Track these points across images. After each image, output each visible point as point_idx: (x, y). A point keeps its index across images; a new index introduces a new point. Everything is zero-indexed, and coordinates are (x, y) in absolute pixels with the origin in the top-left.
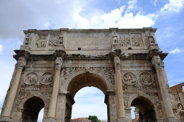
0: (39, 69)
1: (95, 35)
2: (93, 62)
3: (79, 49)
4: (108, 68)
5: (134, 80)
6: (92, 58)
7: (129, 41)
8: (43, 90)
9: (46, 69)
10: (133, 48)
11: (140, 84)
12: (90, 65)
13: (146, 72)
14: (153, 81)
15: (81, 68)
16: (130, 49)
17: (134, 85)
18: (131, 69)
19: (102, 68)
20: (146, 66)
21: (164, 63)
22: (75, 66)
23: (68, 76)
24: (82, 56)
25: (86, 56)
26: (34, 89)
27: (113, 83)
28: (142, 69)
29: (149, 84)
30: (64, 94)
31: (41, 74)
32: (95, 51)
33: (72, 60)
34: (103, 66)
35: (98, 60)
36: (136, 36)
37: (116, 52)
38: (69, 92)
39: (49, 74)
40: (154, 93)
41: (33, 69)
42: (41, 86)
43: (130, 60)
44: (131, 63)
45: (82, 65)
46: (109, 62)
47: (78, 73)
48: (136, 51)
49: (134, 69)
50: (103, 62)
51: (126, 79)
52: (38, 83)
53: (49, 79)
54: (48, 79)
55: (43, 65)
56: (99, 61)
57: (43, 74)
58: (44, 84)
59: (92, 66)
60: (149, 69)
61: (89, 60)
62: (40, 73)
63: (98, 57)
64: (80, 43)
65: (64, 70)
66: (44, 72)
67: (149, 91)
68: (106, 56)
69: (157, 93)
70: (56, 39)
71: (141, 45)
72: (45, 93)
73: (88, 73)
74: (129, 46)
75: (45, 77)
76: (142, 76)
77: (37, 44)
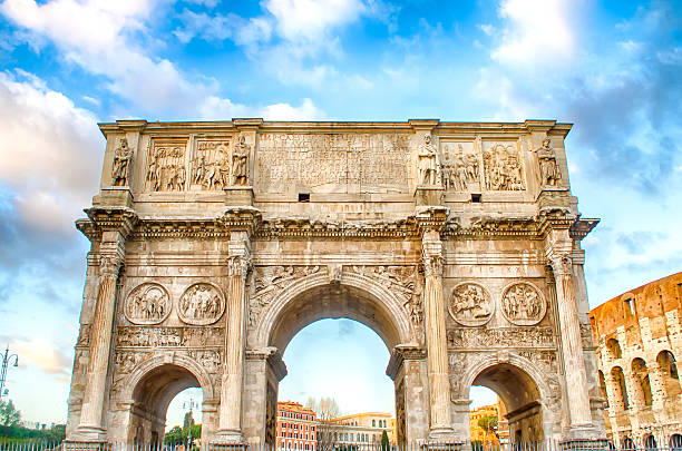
0: (172, 271)
1: (358, 143)
2: (352, 246)
3: (304, 198)
4: (403, 269)
5: (485, 308)
6: (347, 233)
7: (475, 167)
8: (194, 341)
9: (194, 272)
10: (486, 194)
11: (501, 323)
12: (343, 256)
13: (523, 281)
14: (542, 314)
15: (311, 267)
16: (476, 198)
17: (484, 326)
18: (476, 272)
19: (381, 269)
20: (525, 261)
21: (583, 252)
22: (291, 260)
23: (269, 296)
24: (316, 227)
25: (329, 227)
26: (163, 340)
27: (420, 318)
28: (513, 272)
29: (531, 323)
30: (262, 356)
31: (178, 289)
32: (358, 208)
33: (282, 239)
34: (386, 262)
35: (367, 238)
36: (499, 149)
37: (429, 215)
38: (275, 349)
39: (208, 286)
40: (544, 352)
41: (149, 271)
42: (183, 330)
43: (474, 238)
44: (478, 253)
45: (314, 257)
46: (407, 245)
47: (303, 286)
48: (495, 206)
49: (485, 272)
50: (386, 245)
51: (459, 306)
52: (174, 321)
53: (209, 306)
54: (204, 305)
55: (182, 257)
56: (374, 244)
57: (185, 287)
58: (194, 322)
59: (347, 259)
60: (535, 272)
61: (338, 239)
62: (174, 284)
63: (369, 230)
64: (304, 174)
65: (255, 273)
66: (190, 282)
67: (528, 345)
68: (394, 227)
69: (552, 352)
70: (219, 155)
71: (513, 186)
72: (200, 354)
73: (336, 285)
74: (473, 189)
75: (195, 299)
76: (511, 294)
77: (151, 176)
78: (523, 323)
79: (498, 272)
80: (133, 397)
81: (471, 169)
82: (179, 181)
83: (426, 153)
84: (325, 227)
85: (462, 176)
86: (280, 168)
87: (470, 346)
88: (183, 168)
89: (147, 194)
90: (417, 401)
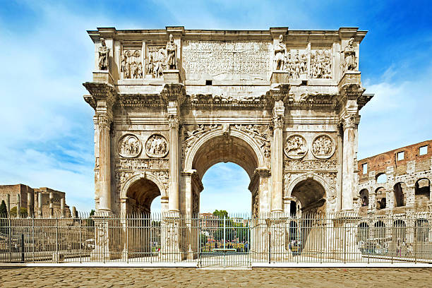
0: (140, 128)
2: (235, 113)
3: (209, 83)
4: (262, 127)
5: (303, 149)
6: (233, 104)
7: (305, 63)
8: (154, 166)
9: (152, 128)
10: (310, 81)
11: (310, 157)
12: (230, 119)
13: (325, 134)
14: (332, 153)
15: (213, 125)
16: (304, 83)
17: (302, 159)
18: (300, 128)
19: (250, 126)
20: (327, 122)
21: (360, 116)
22: (202, 121)
23: (191, 142)
24: (216, 100)
25: (223, 100)
26: (139, 166)
27: (268, 155)
28: (320, 128)
29: (326, 157)
30: (189, 174)
31: (144, 137)
32: (239, 89)
33: (197, 108)
34: (253, 122)
35: (243, 108)
36: (320, 52)
37: (279, 89)
38: (195, 171)
39: (160, 136)
40: (331, 173)
42: (149, 160)
45: (215, 119)
46: (264, 112)
47: (209, 137)
48: (314, 88)
49: (305, 128)
50: (253, 112)
52: (143, 156)
53: (161, 147)
54: (158, 147)
55: (145, 119)
56: (247, 111)
57: (148, 136)
58: (154, 156)
59: (233, 121)
60: (332, 128)
61: (227, 108)
62: (142, 135)
63: (245, 102)
64: (209, 68)
65: (184, 129)
66: (150, 134)
67: (323, 169)
68: (258, 100)
69: (335, 173)
70: (160, 56)
71: (326, 75)
72: (158, 174)
73: (226, 136)
74: (303, 77)
75: (153, 144)
76: (317, 141)
77: (123, 70)
78: (322, 157)
79: (312, 128)
80: (127, 196)
81: (303, 65)
82: (139, 72)
83: (279, 49)
84: (220, 100)
85: (297, 69)
86: (195, 63)
87: (294, 169)
88: (141, 63)
89: (122, 80)
90: (265, 198)
